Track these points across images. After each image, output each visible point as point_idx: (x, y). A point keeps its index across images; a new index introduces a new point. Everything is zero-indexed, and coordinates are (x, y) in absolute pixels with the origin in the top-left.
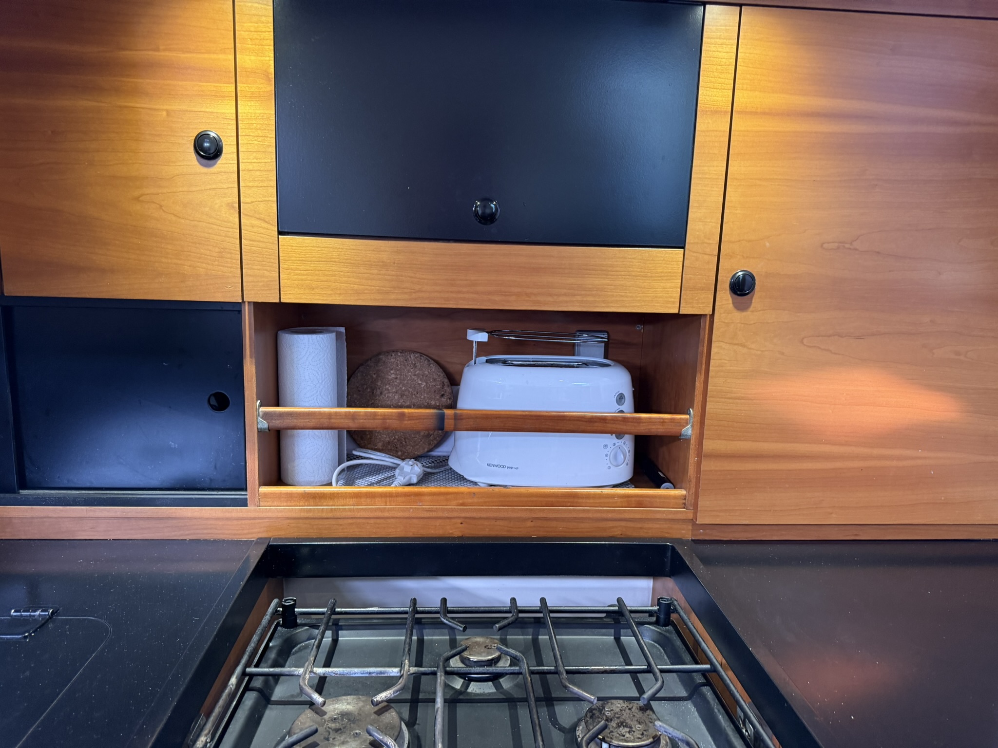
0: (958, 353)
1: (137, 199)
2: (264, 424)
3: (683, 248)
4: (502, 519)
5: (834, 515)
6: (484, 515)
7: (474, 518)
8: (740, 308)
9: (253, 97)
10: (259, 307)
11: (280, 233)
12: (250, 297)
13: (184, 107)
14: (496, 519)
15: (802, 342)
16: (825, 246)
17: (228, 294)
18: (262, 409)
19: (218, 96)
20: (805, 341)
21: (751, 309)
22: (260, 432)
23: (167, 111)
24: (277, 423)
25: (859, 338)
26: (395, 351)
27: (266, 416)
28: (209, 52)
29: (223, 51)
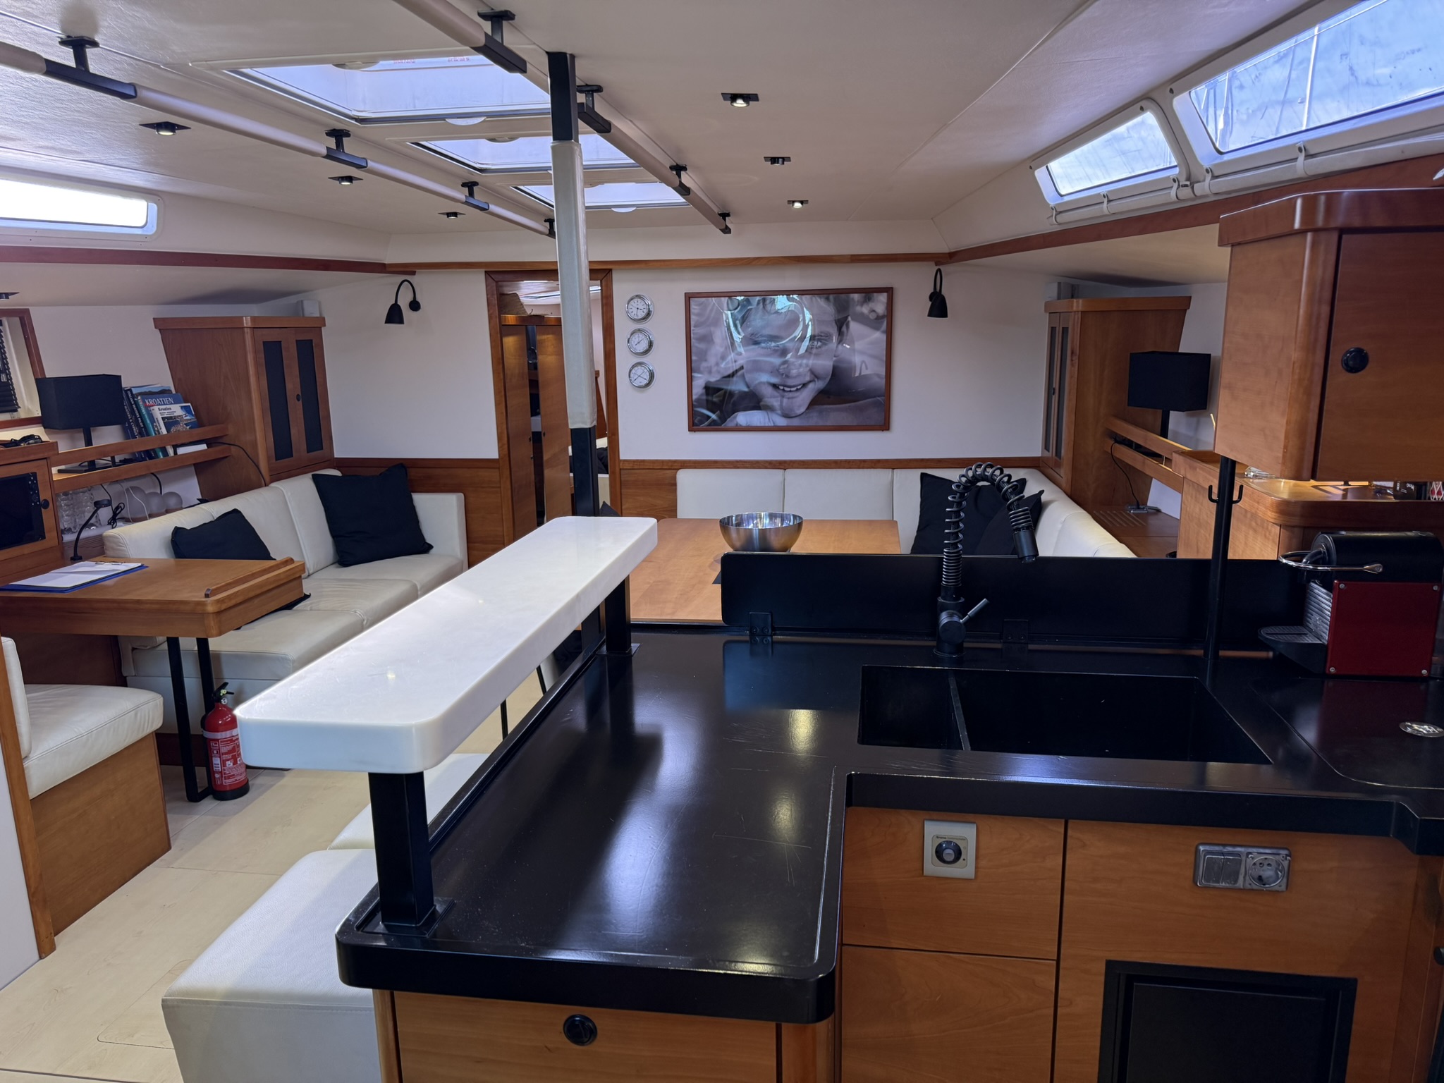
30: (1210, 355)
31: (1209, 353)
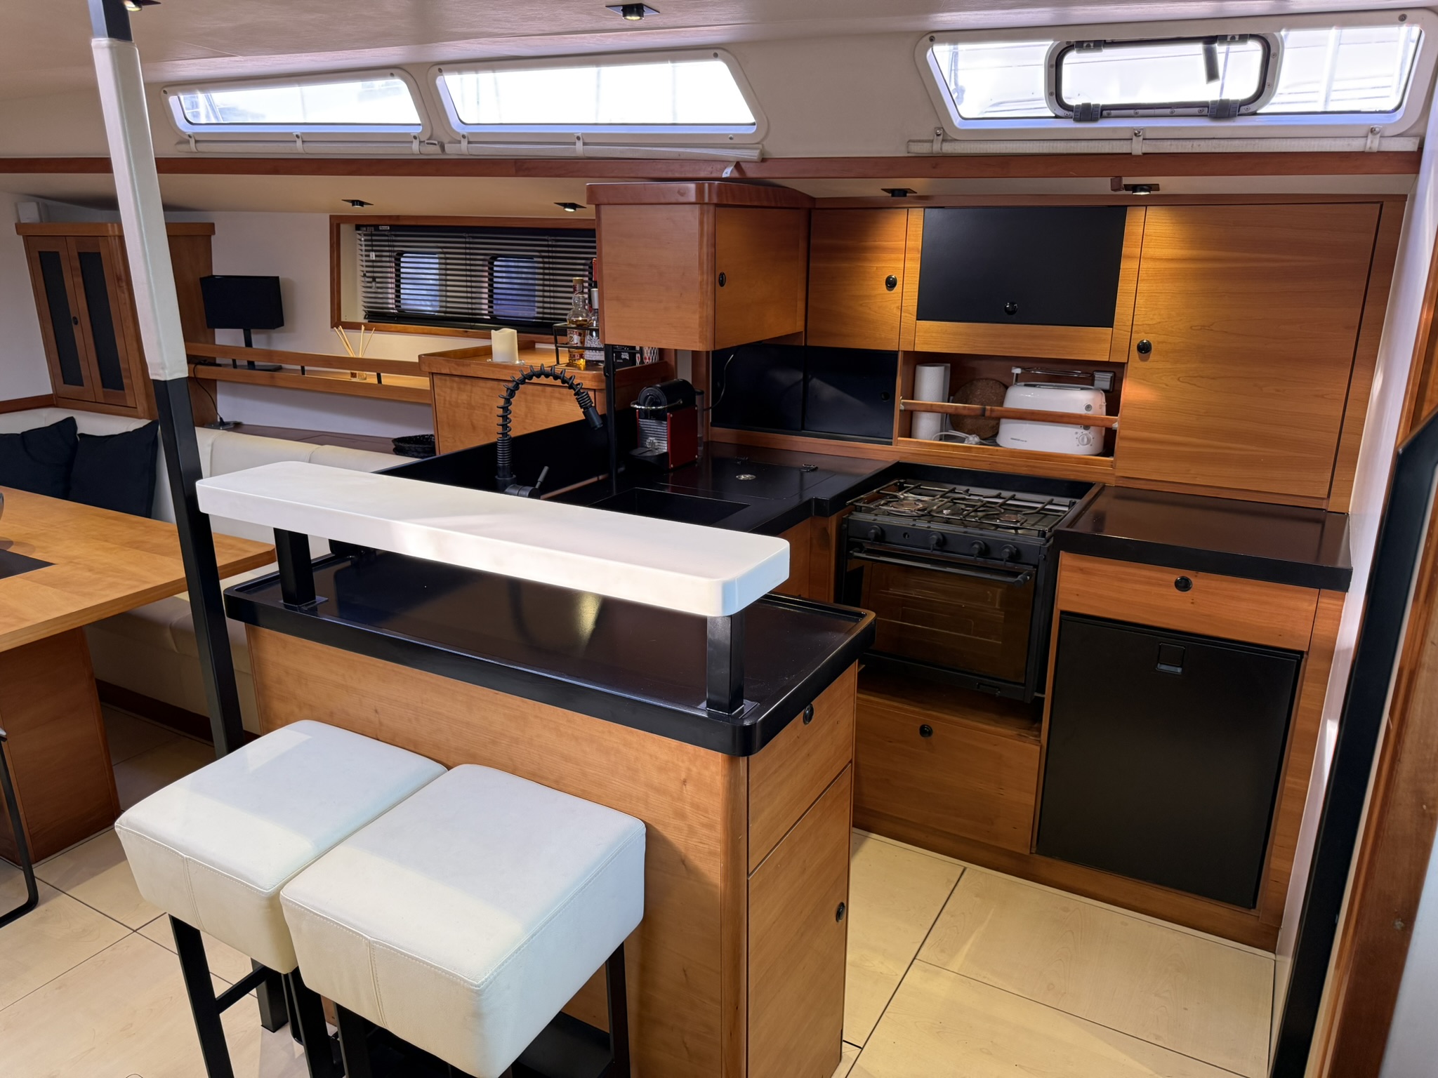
0: (1278, 391)
1: (861, 305)
2: (902, 407)
3: (1112, 327)
4: (1011, 464)
5: (1198, 479)
6: (1001, 461)
7: (995, 462)
8: (1143, 360)
9: (912, 259)
10: (906, 353)
11: (917, 319)
12: (902, 348)
13: (883, 265)
14: (1008, 464)
15: (1179, 379)
16: (1193, 328)
17: (892, 347)
18: (903, 401)
19: (898, 260)
20: (1181, 379)
21: (1149, 360)
22: (901, 411)
23: (877, 267)
24: (909, 408)
25: (1213, 379)
26: (982, 379)
27: (904, 404)
28: (895, 241)
29: (901, 240)
30: (278, 277)
31: (277, 275)
